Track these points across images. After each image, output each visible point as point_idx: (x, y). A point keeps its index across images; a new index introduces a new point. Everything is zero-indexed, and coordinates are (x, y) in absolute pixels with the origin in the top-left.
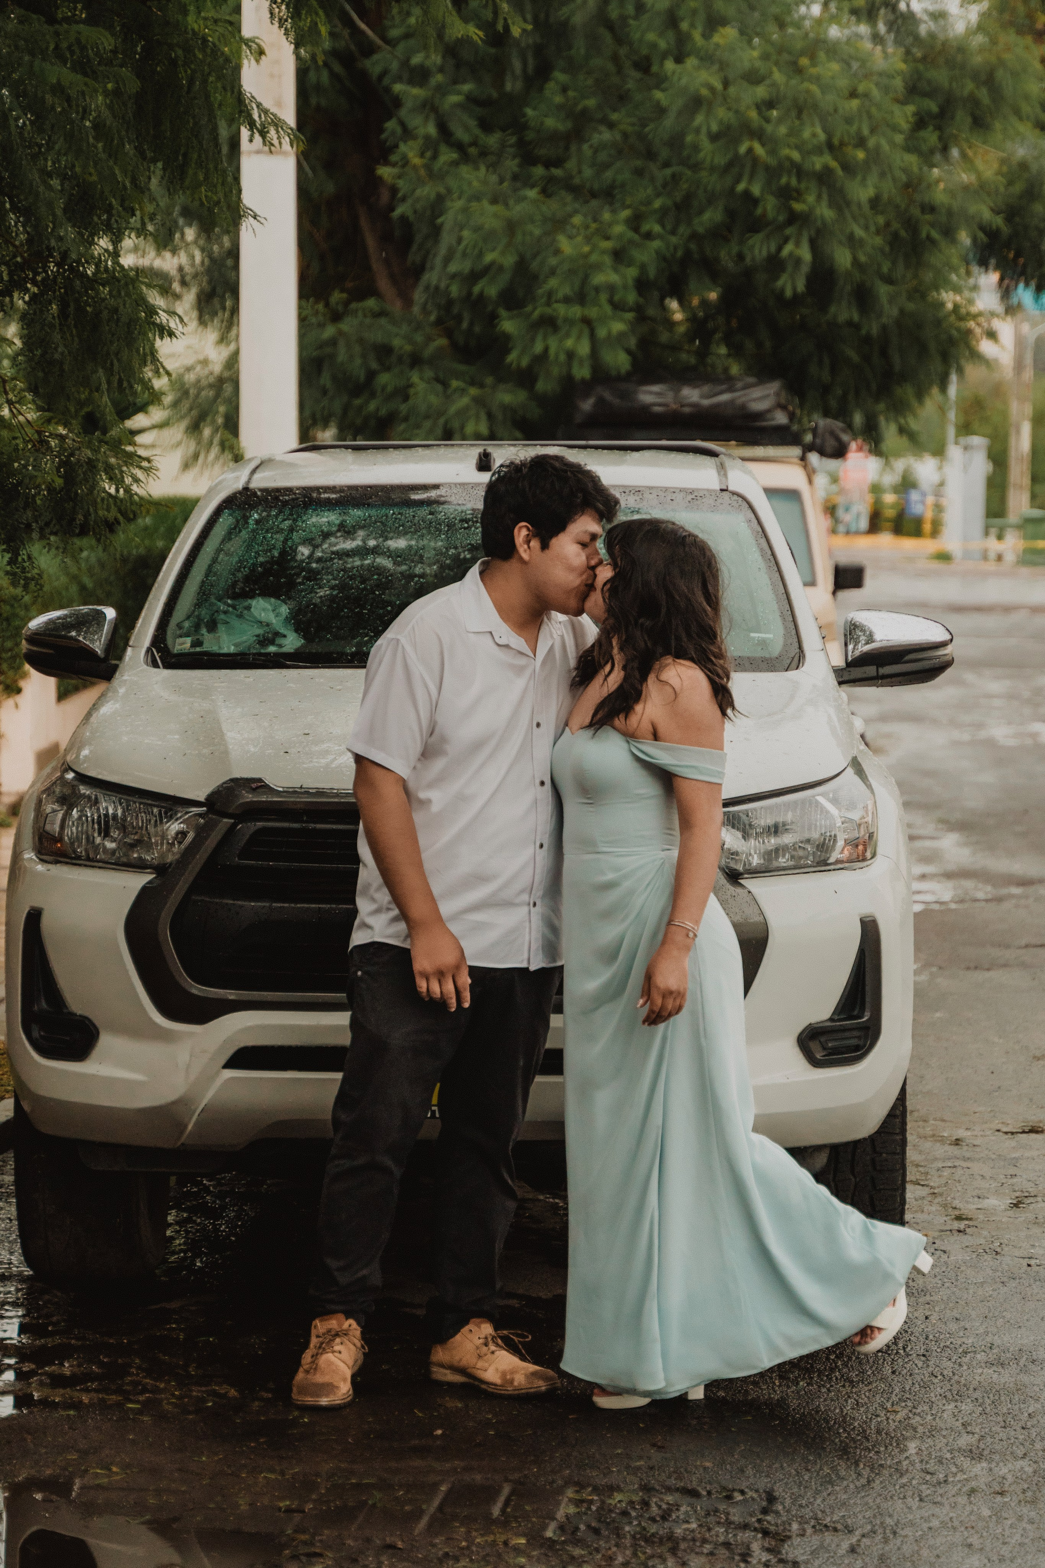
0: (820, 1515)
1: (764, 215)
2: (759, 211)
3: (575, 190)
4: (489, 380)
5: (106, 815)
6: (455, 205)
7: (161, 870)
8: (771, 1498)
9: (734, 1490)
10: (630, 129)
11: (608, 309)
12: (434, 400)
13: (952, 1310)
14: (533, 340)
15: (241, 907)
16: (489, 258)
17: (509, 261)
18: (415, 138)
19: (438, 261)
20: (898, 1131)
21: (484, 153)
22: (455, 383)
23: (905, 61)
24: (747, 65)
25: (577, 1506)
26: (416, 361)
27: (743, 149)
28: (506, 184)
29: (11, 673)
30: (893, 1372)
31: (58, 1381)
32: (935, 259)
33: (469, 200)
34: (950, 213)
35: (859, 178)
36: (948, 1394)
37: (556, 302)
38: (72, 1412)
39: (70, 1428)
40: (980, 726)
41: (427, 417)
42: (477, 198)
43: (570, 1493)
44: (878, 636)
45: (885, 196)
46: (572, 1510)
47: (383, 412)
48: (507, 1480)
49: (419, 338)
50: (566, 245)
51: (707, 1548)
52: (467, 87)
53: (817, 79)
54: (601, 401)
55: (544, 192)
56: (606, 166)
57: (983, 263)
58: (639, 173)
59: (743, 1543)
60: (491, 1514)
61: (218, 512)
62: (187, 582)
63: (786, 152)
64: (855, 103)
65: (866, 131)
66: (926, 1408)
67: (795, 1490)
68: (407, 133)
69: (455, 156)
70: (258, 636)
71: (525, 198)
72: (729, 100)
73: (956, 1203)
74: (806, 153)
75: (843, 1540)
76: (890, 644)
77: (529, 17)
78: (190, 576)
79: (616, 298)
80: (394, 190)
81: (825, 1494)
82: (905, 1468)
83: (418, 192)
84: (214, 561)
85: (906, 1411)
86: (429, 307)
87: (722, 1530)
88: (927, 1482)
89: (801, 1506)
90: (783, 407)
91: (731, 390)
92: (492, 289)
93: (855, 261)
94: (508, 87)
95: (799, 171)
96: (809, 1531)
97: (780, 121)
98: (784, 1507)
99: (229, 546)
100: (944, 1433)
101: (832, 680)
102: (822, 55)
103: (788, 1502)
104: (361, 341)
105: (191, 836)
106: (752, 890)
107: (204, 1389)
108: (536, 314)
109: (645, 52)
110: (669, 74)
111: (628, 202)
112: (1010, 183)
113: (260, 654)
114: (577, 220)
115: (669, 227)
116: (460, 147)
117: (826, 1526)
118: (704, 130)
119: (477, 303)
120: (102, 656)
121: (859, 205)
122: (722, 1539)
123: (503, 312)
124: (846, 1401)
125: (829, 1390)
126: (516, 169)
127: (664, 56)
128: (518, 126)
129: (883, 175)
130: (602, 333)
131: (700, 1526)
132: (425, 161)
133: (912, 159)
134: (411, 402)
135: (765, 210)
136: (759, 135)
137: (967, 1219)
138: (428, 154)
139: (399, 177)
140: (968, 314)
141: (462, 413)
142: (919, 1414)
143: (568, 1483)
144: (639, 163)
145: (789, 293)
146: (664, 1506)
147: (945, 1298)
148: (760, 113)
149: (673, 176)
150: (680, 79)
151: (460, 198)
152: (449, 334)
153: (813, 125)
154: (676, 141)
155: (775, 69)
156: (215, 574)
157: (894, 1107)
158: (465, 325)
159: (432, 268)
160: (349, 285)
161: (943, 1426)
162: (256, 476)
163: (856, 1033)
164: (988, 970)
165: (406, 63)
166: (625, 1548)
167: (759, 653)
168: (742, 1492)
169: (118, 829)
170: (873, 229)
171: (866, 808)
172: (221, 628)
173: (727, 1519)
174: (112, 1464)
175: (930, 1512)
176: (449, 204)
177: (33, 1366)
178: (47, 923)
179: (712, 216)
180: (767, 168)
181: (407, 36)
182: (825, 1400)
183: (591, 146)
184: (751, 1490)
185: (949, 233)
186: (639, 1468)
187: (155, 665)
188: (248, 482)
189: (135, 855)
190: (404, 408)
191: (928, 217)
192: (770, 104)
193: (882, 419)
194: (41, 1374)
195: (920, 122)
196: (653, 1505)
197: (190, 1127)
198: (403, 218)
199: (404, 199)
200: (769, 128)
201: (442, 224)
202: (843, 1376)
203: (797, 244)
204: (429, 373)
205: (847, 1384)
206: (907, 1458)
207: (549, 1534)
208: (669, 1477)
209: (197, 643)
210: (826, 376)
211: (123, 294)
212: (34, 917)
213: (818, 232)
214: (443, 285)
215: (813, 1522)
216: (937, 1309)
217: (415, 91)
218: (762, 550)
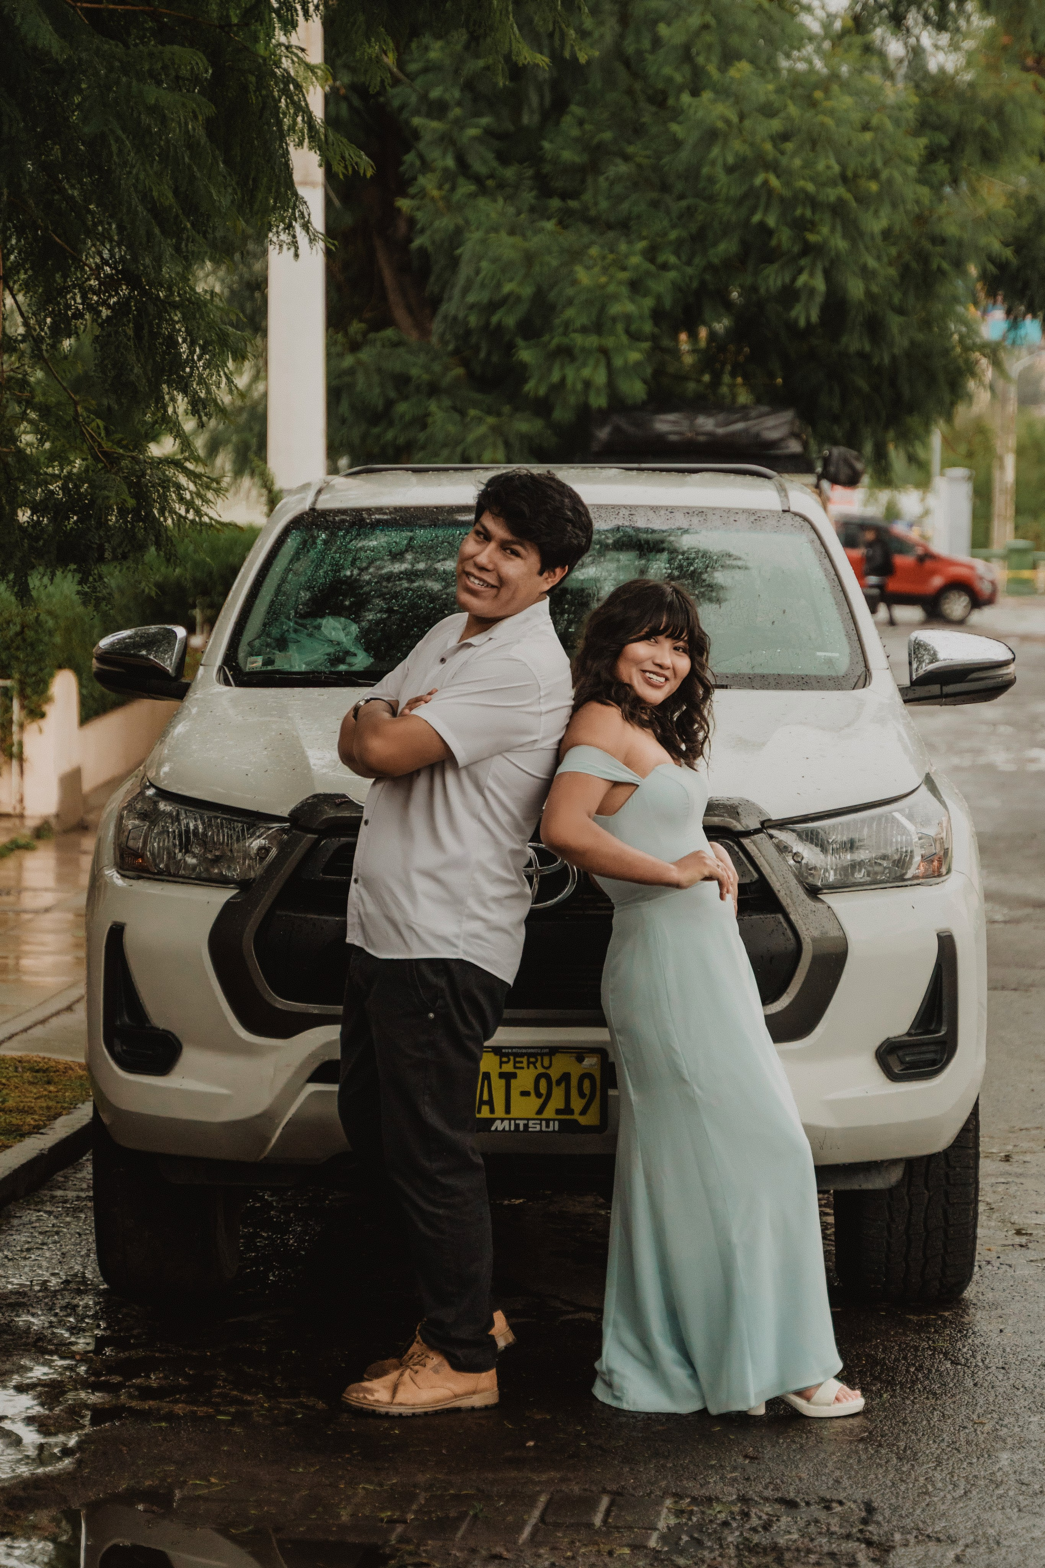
0: (921, 1525)
1: (779, 246)
2: (774, 242)
3: (592, 222)
4: (506, 409)
5: (187, 831)
6: (473, 237)
7: (244, 885)
8: (870, 1509)
9: (832, 1501)
10: (645, 162)
11: (624, 339)
12: (451, 429)
13: (1025, 1322)
14: (550, 370)
15: (326, 921)
16: (507, 288)
17: (527, 291)
18: (433, 171)
19: (457, 292)
20: (971, 1145)
21: (502, 185)
22: (472, 412)
23: (917, 95)
24: (762, 99)
25: (677, 1517)
26: (433, 390)
27: (758, 181)
28: (523, 216)
29: (35, 698)
30: (975, 1385)
31: (146, 1393)
32: (943, 290)
33: (487, 232)
34: (960, 244)
35: (872, 208)
36: (1033, 1406)
37: (575, 331)
38: (163, 1424)
39: (164, 1439)
40: (978, 752)
41: (445, 445)
42: (495, 229)
43: (668, 1502)
44: (941, 655)
45: (897, 228)
46: (673, 1521)
47: (401, 440)
48: (604, 1491)
49: (437, 367)
50: (584, 276)
51: (813, 1558)
52: (485, 121)
53: (831, 113)
54: (617, 430)
55: (560, 223)
56: (620, 199)
57: (992, 294)
58: (655, 204)
59: (848, 1554)
60: (593, 1525)
61: (286, 532)
62: (257, 602)
63: (801, 183)
64: (868, 136)
65: (879, 164)
66: (1012, 1420)
67: (893, 1501)
68: (426, 166)
69: (473, 188)
70: (328, 654)
71: (542, 230)
72: (744, 133)
73: (1015, 1218)
74: (821, 185)
75: (947, 1550)
76: (952, 663)
77: (546, 50)
78: (260, 595)
79: (633, 327)
80: (412, 222)
81: (924, 1504)
82: (999, 1479)
83: (437, 224)
84: (283, 580)
85: (993, 1423)
86: (448, 337)
87: (825, 1540)
88: (1023, 1493)
89: (901, 1516)
90: (796, 435)
91: (745, 418)
92: (510, 319)
93: (868, 293)
94: (526, 119)
95: (813, 202)
96: (912, 1541)
97: (794, 154)
98: (884, 1518)
99: (296, 566)
100: (1034, 1444)
101: (898, 699)
102: (835, 88)
103: (887, 1513)
104: (379, 370)
105: (274, 852)
106: (832, 905)
107: (292, 1400)
108: (555, 341)
109: (660, 85)
110: (685, 107)
111: (644, 233)
112: (1019, 216)
113: (331, 673)
114: (594, 251)
115: (684, 258)
116: (478, 180)
117: (928, 1536)
118: (720, 161)
119: (495, 334)
120: (173, 675)
121: (872, 237)
122: (826, 1549)
123: (520, 342)
124: (932, 1413)
125: (913, 1402)
126: (533, 201)
127: (680, 90)
128: (535, 158)
129: (894, 205)
130: (618, 362)
131: (802, 1536)
132: (443, 193)
133: (924, 192)
134: (429, 430)
135: (780, 241)
136: (774, 167)
137: (1026, 1234)
138: (447, 186)
139: (418, 209)
140: (974, 344)
141: (480, 441)
142: (1006, 1426)
143: (666, 1493)
144: (654, 195)
145: (802, 323)
146: (765, 1517)
147: (1016, 1312)
148: (775, 146)
149: (689, 208)
150: (696, 112)
151: (478, 229)
152: (465, 363)
153: (827, 157)
154: (692, 174)
155: (789, 102)
156: (285, 594)
157: (968, 1121)
158: (482, 355)
159: (450, 299)
160: (368, 315)
161: (1031, 1437)
162: (322, 497)
163: (932, 1048)
164: (1015, 990)
165: (424, 97)
166: (730, 1558)
167: (825, 672)
168: (841, 1503)
169: (200, 845)
170: (885, 259)
171: (940, 824)
172: (293, 647)
173: (828, 1529)
174: (210, 1475)
175: (1030, 1523)
176: (467, 235)
177: (119, 1379)
178: (129, 938)
179: (726, 247)
180: (782, 199)
181: (426, 70)
182: (911, 1412)
183: (607, 179)
184: (849, 1500)
185: (959, 264)
186: (735, 1480)
187: (227, 683)
188: (315, 502)
189: (216, 871)
190: (422, 436)
191: (939, 249)
192: (785, 137)
193: (891, 448)
194: (129, 1387)
195: (932, 155)
196: (753, 1515)
197: (274, 1141)
198: (422, 250)
199: (422, 231)
200: (784, 161)
201: (460, 255)
202: (925, 1388)
203: (812, 275)
204: (447, 402)
205: (931, 1396)
206: (1000, 1469)
207: (653, 1543)
208: (766, 1487)
209: (269, 662)
210: (836, 404)
211: (198, 316)
212: (117, 932)
213: (832, 262)
214: (461, 315)
215: (915, 1533)
216: (1010, 1322)
217: (435, 124)
218: (825, 570)
